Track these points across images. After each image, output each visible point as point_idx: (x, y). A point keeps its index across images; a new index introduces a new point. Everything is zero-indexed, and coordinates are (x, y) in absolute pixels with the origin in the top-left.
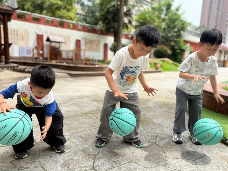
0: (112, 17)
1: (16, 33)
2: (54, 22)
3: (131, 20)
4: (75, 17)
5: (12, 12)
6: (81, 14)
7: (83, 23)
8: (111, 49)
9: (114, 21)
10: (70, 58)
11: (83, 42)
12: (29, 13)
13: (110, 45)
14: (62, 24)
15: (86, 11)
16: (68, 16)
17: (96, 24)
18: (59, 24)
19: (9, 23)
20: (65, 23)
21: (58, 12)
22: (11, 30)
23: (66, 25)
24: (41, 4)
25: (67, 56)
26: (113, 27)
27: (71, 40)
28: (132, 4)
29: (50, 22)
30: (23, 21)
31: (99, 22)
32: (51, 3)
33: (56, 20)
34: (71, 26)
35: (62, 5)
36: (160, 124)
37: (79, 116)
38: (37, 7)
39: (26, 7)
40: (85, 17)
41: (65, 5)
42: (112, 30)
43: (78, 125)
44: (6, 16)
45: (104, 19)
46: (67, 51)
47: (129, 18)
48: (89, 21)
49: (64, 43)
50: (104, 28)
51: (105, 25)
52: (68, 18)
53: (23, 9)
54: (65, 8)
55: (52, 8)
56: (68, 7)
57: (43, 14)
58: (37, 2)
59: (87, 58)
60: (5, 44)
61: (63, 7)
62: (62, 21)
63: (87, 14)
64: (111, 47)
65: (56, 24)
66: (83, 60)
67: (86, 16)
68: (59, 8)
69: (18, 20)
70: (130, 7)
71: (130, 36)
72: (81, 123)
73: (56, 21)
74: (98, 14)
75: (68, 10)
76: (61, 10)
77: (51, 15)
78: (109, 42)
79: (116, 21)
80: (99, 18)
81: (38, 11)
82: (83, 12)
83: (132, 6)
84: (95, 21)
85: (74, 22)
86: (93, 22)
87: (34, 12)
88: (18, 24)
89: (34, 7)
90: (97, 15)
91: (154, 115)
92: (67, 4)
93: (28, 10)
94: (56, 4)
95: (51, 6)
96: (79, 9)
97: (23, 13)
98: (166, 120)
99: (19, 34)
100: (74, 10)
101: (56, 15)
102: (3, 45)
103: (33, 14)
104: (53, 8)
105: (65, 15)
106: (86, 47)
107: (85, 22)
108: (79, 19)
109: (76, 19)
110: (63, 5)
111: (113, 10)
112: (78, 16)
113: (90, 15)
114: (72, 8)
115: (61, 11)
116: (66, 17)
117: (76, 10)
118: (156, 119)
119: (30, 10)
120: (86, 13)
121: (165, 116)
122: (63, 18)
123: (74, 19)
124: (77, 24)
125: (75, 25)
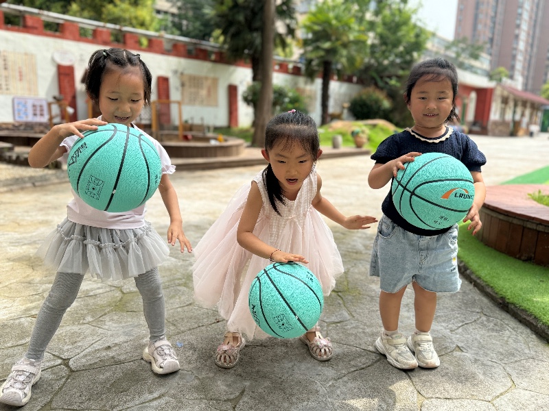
0: (246, 19)
1: (2, 63)
2: (101, 32)
3: (293, 26)
4: (152, 20)
6: (166, 13)
7: (172, 33)
8: (246, 100)
9: (252, 29)
10: (145, 122)
11: (174, 83)
12: (35, 11)
13: (242, 90)
14: (120, 37)
15: (179, 4)
16: (136, 18)
17: (205, 36)
18: (112, 38)
20: (128, 36)
21: (110, 7)
23: (130, 41)
26: (250, 45)
29: (91, 32)
30: (18, 31)
31: (212, 31)
33: (104, 27)
34: (145, 42)
37: (179, 285)
40: (176, 20)
42: (246, 51)
43: (179, 309)
45: (227, 23)
47: (288, 21)
48: (187, 28)
50: (226, 46)
51: (229, 40)
52: (134, 22)
57: (71, 13)
59: (186, 122)
62: (120, 30)
63: (183, 12)
64: (246, 95)
65: (105, 37)
66: (176, 128)
67: (179, 16)
69: (8, 29)
71: (291, 66)
72: (188, 305)
73: (105, 30)
74: (209, 12)
75: (136, 3)
76: (117, 2)
77: (92, 14)
78: (241, 82)
79: (256, 30)
80: (212, 22)
81: (58, 5)
82: (172, 6)
84: (202, 28)
85: (151, 33)
86: (197, 32)
87: (49, 9)
88: (7, 40)
90: (207, 14)
97: (20, 11)
99: (10, 64)
100: (149, 2)
101: (104, 16)
103: (46, 13)
105: (127, 15)
106: (182, 94)
107: (178, 32)
108: (164, 23)
109: (155, 25)
112: (160, 16)
113: (190, 14)
115: (116, 6)
116: (130, 19)
117: (154, 2)
119: (37, 4)
120: (180, 8)
122: (123, 24)
123: (150, 25)
124: (159, 37)
125: (154, 39)
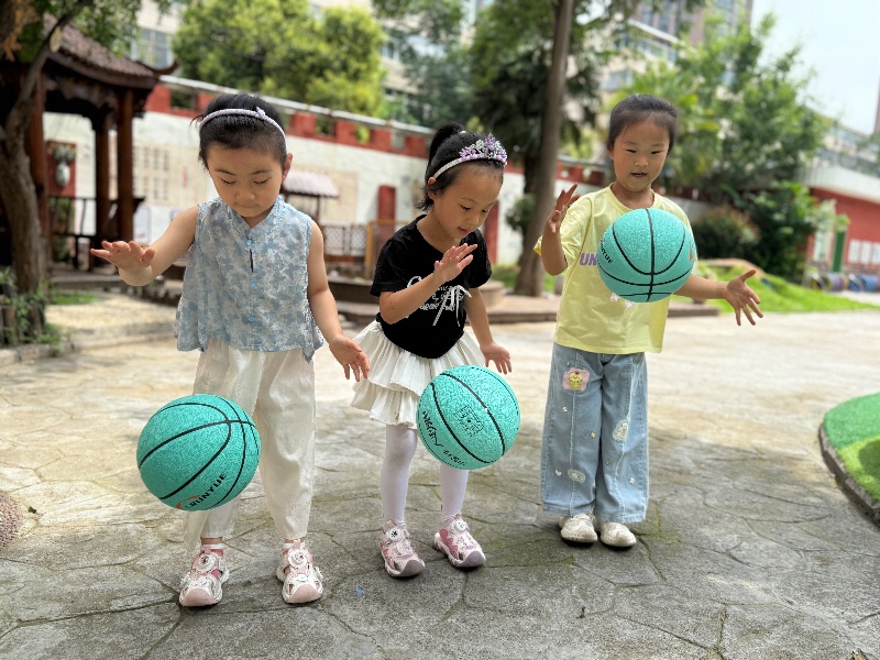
0: (519, 98)
1: (161, 160)
2: (303, 118)
3: (594, 105)
4: (378, 101)
5: (149, 84)
6: (400, 93)
7: (408, 122)
8: (511, 222)
9: (527, 113)
10: (355, 253)
11: (402, 196)
12: (214, 88)
13: (506, 207)
14: (330, 128)
15: (420, 80)
16: (355, 98)
18: (318, 129)
19: (137, 123)
20: (340, 124)
21: (319, 82)
22: (146, 149)
23: (343, 133)
24: (257, 54)
25: (343, 249)
26: (526, 135)
27: (362, 186)
28: (599, 49)
29: (288, 120)
30: (188, 115)
31: (467, 119)
32: (291, 50)
33: (307, 111)
34: (364, 134)
35: (332, 57)
36: (734, 552)
38: (243, 67)
39: (204, 69)
40: (415, 104)
41: (343, 57)
42: (516, 148)
44: (129, 98)
45: (490, 105)
46: (344, 228)
47: (586, 101)
48: (430, 116)
49: (336, 198)
52: (351, 104)
53: (194, 75)
54: (345, 67)
55: (294, 68)
56: (354, 64)
57: (264, 90)
58: (244, 48)
60: (119, 201)
61: (337, 64)
62: (330, 116)
63: (425, 92)
64: (511, 214)
65: (308, 126)
67: (420, 98)
68: (320, 69)
69: (174, 114)
70: (592, 57)
71: (587, 173)
73: (307, 115)
74: (463, 90)
75: (355, 77)
76: (329, 74)
77: (292, 92)
78: (506, 195)
79: (535, 114)
80: (468, 106)
81: (247, 81)
82: (410, 84)
83: (598, 54)
84: (452, 115)
85: (375, 120)
88: (171, 129)
89: (232, 66)
90: (462, 94)
91: (702, 506)
92: (350, 52)
93: (211, 79)
94: (312, 54)
95: (293, 61)
96: (397, 73)
97: (192, 88)
98: (758, 534)
99: (172, 162)
100: (375, 76)
101: (308, 96)
102: (113, 202)
104: (301, 69)
105: (341, 95)
106: (415, 212)
107: (416, 122)
108: (395, 108)
109: (382, 109)
110: (337, 57)
111: (522, 71)
112: (391, 98)
113: (436, 94)
114: (369, 69)
115: (326, 80)
116: (346, 100)
117: (383, 76)
118: (712, 527)
119: (219, 79)
120: (420, 87)
121: (751, 511)
122: (335, 106)
123: (375, 109)
124: (387, 126)
125: (377, 129)
